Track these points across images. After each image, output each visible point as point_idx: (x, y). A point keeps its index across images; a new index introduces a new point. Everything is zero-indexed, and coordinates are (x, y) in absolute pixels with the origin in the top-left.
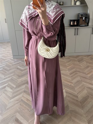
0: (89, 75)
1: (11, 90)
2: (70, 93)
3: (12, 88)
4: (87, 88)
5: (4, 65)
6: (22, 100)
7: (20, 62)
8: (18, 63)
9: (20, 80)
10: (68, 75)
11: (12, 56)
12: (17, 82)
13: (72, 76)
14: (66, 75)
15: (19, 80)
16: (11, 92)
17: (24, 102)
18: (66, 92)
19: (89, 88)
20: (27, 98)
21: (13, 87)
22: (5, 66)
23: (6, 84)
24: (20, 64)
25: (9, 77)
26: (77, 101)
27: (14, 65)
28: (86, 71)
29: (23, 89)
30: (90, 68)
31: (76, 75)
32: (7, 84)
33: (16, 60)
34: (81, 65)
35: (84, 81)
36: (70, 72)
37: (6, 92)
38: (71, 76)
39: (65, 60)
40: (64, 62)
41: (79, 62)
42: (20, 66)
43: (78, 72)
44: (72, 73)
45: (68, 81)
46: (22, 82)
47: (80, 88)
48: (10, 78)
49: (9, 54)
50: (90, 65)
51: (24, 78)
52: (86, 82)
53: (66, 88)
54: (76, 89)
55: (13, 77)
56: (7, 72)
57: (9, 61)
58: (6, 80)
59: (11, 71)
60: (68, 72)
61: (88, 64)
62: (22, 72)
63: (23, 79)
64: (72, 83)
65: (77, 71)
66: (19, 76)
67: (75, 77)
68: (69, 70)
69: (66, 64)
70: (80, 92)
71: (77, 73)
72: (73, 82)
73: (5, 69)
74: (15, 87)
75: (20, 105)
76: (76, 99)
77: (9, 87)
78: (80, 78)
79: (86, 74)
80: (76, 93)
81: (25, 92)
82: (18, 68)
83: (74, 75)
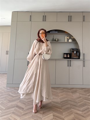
0: (79, 104)
2: (57, 117)
4: (75, 113)
6: (9, 119)
7: (13, 90)
10: (58, 103)
11: (6, 85)
12: (7, 106)
13: (63, 104)
15: (9, 104)
19: (77, 113)
20: (15, 117)
21: (3, 109)
24: (12, 92)
27: (6, 92)
29: (12, 111)
30: (81, 98)
33: (8, 88)
34: (74, 96)
35: (73, 108)
38: (61, 103)
39: (58, 91)
41: (72, 93)
42: (12, 93)
44: (63, 102)
46: (12, 105)
48: (1, 102)
49: (3, 83)
50: (83, 96)
53: (54, 113)
54: (64, 113)
55: (3, 101)
57: (2, 88)
60: (59, 101)
61: (81, 95)
62: (14, 98)
63: (14, 103)
64: (62, 109)
65: (69, 100)
66: (10, 101)
68: (61, 99)
69: (59, 94)
70: (67, 116)
71: (68, 102)
74: (4, 109)
78: (69, 106)
80: (63, 117)
83: (65, 103)
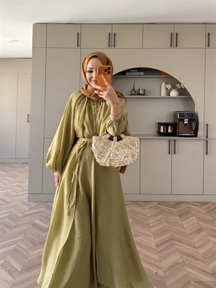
1: (9, 278)
3: (11, 271)
7: (43, 209)
8: (37, 213)
9: (34, 253)
10: (151, 248)
12: (27, 258)
13: (161, 251)
14: (148, 248)
15: (32, 253)
24: (41, 214)
25: (10, 244)
31: (171, 249)
32: (3, 261)
34: (185, 225)
35: (189, 266)
39: (147, 210)
40: (146, 216)
41: (180, 216)
42: (41, 220)
43: (176, 242)
44: (161, 244)
48: (13, 247)
49: (21, 190)
50: (206, 225)
54: (168, 283)
57: (17, 205)
59: (17, 230)
60: (152, 241)
61: (202, 224)
65: (175, 240)
66: (34, 244)
68: (156, 235)
71: (174, 244)
77: (5, 268)
79: (195, 247)
83: (167, 248)
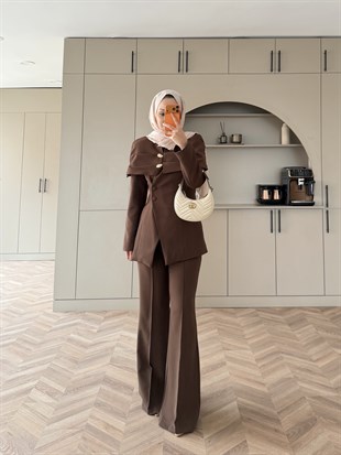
0: (321, 364)
1: (51, 400)
3: (51, 393)
4: (314, 398)
5: (21, 328)
6: (88, 426)
7: (79, 321)
8: (70, 326)
9: (80, 372)
10: (248, 362)
12: (70, 379)
13: (264, 365)
14: (244, 363)
15: (76, 372)
16: (49, 404)
17: (96, 432)
18: (240, 409)
19: (319, 398)
22: (25, 332)
23: (31, 384)
24: (78, 327)
25: (40, 364)
26: (276, 431)
27: (55, 330)
28: (313, 351)
29: (90, 397)
30: (326, 343)
32: (36, 382)
33: (62, 316)
34: (298, 336)
36: (258, 354)
37: (33, 404)
38: (260, 365)
40: (239, 325)
41: (290, 325)
42: (78, 334)
43: (284, 355)
44: (263, 359)
45: (249, 380)
46: (88, 377)
47: (287, 398)
48: (46, 366)
51: (92, 368)
52: (311, 383)
53: (240, 398)
54: (275, 399)
55: (54, 362)
56: (32, 348)
57: (37, 317)
58: (31, 371)
59: (46, 347)
60: (250, 355)
61: (324, 334)
62: (88, 351)
64: (264, 384)
65: (282, 353)
66: (76, 362)
67: (274, 370)
68: (255, 347)
69: (246, 332)
70: (287, 408)
71: (283, 358)
72: (264, 381)
73: (26, 341)
74: (63, 390)
75: (84, 439)
76: (272, 426)
77: (41, 390)
78: (289, 371)
79: (311, 360)
80: (275, 412)
81: (98, 404)
82: (70, 340)
